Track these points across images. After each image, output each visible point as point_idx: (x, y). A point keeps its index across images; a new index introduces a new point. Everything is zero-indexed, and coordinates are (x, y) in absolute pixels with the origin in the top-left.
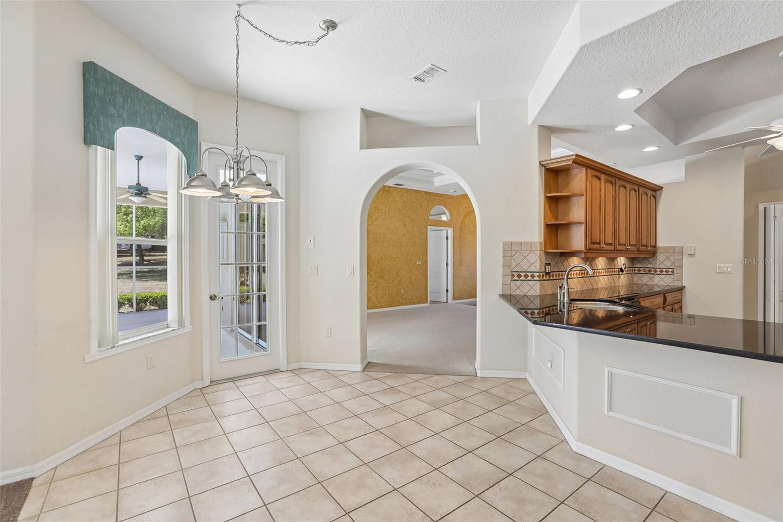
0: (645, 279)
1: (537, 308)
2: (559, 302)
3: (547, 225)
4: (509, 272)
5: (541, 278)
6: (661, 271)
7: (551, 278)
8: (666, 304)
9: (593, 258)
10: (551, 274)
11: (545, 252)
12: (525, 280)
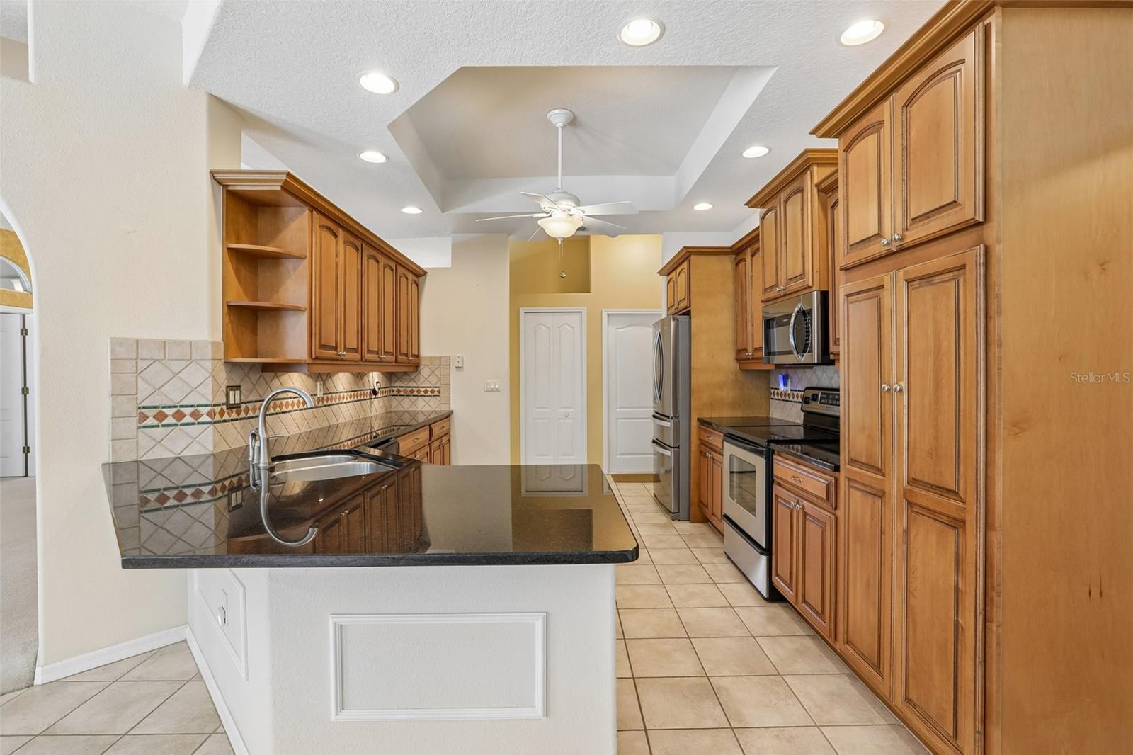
0: (406, 404)
1: (208, 481)
2: (251, 466)
3: (229, 307)
4: (131, 408)
5: (218, 418)
6: (426, 392)
7: (243, 415)
8: (432, 439)
9: (328, 374)
10: (243, 406)
11: (226, 363)
12: (176, 425)
